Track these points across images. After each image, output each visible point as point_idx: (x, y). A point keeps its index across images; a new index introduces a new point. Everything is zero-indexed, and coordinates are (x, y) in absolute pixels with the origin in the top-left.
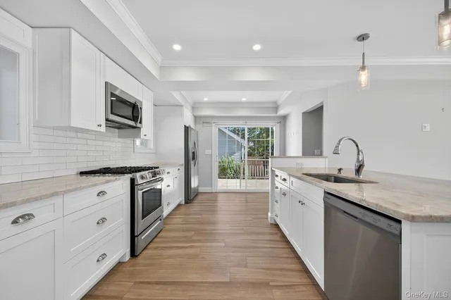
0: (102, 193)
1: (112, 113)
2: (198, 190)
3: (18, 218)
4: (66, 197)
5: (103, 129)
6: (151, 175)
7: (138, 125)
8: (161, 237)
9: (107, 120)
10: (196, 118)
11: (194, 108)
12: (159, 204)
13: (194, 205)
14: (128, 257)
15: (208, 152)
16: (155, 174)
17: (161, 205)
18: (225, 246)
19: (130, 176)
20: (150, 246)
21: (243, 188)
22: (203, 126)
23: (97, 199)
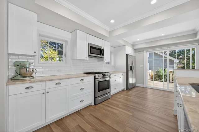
0: (82, 80)
1: (90, 53)
2: (135, 84)
3: (57, 83)
4: (70, 79)
5: (88, 58)
6: (102, 75)
7: (102, 56)
8: (108, 101)
9: (89, 56)
10: (135, 50)
11: (133, 45)
12: (108, 87)
13: (131, 91)
14: (93, 104)
15: (142, 66)
16: (104, 75)
17: (109, 88)
18: (132, 116)
19: (94, 75)
20: (102, 103)
21: (166, 88)
22: (139, 53)
23: (80, 82)
